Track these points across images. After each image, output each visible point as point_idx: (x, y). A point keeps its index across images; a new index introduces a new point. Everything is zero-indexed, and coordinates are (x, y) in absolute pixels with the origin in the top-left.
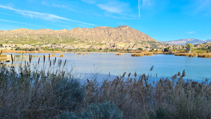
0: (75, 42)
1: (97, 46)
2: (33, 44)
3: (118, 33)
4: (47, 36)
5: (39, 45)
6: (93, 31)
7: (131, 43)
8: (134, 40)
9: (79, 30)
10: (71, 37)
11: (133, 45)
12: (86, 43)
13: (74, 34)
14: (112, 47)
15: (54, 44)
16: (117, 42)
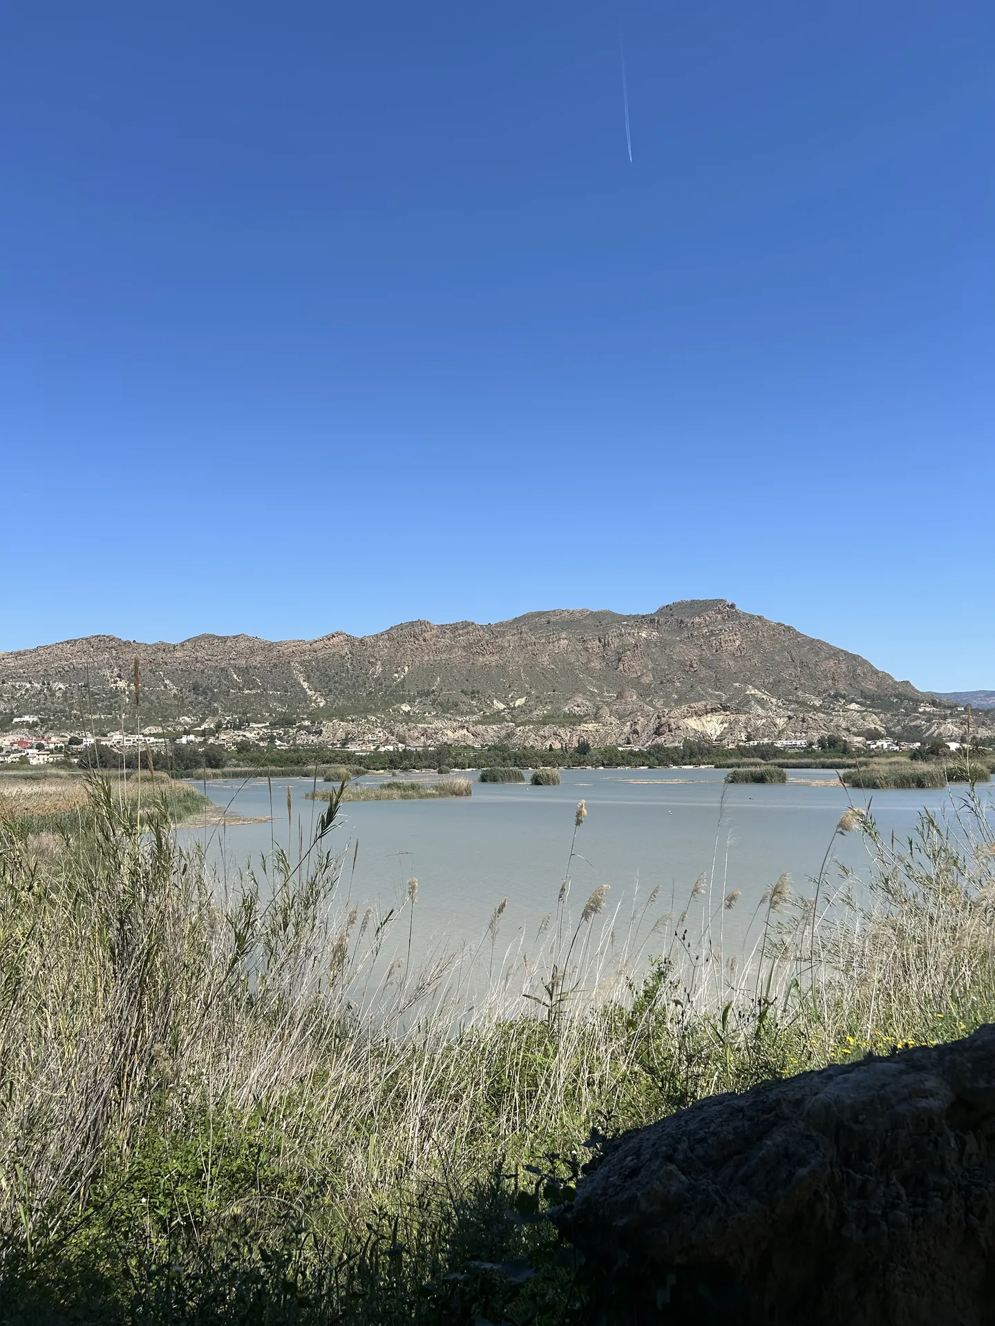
1: (546, 730)
2: (154, 730)
3: (663, 645)
4: (232, 680)
5: (197, 734)
6: (510, 640)
7: (760, 711)
8: (772, 689)
9: (427, 635)
10: (378, 678)
11: (778, 721)
12: (473, 713)
13: (391, 664)
14: (644, 736)
15: (282, 726)
16: (666, 705)
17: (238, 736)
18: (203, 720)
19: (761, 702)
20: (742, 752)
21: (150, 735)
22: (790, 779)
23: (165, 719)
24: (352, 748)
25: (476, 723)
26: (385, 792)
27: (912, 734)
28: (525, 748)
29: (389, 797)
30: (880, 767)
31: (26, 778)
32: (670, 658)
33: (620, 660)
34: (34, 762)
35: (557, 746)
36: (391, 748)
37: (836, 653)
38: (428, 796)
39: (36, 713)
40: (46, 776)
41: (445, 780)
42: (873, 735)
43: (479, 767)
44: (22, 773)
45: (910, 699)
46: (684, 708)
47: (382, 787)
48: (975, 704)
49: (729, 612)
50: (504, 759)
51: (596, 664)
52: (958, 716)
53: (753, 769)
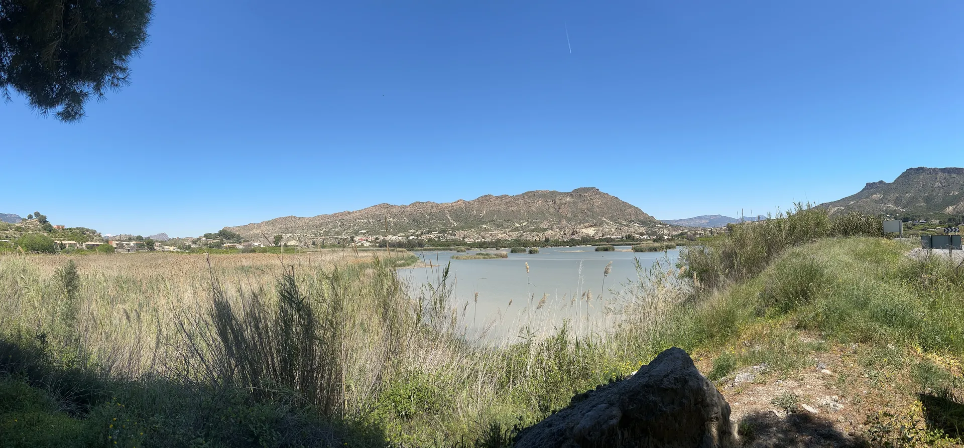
0: (484, 226)
1: (534, 234)
2: (401, 234)
3: (574, 203)
4: (425, 217)
5: (415, 236)
6: (521, 201)
7: (607, 226)
8: (611, 219)
9: (492, 200)
10: (474, 216)
11: (612, 229)
12: (508, 228)
13: (479, 210)
14: (568, 236)
15: (442, 233)
16: (575, 224)
17: (428, 236)
18: (417, 231)
19: (607, 223)
20: (601, 240)
21: (400, 236)
22: (616, 249)
23: (405, 231)
24: (466, 240)
25: (509, 231)
26: (478, 256)
27: (654, 233)
28: (527, 240)
29: (479, 258)
30: (644, 245)
31: (363, 251)
32: (577, 208)
33: (559, 208)
34: (365, 245)
35: (538, 239)
36: (479, 240)
37: (631, 207)
38: (492, 258)
39: (365, 229)
40: (369, 250)
41: (498, 252)
42: (642, 234)
43: (510, 247)
44: (362, 249)
45: (654, 222)
46: (582, 225)
47: (477, 254)
48: (672, 224)
49: (596, 192)
50: (519, 244)
51: (551, 210)
52: (667, 228)
53: (604, 246)
